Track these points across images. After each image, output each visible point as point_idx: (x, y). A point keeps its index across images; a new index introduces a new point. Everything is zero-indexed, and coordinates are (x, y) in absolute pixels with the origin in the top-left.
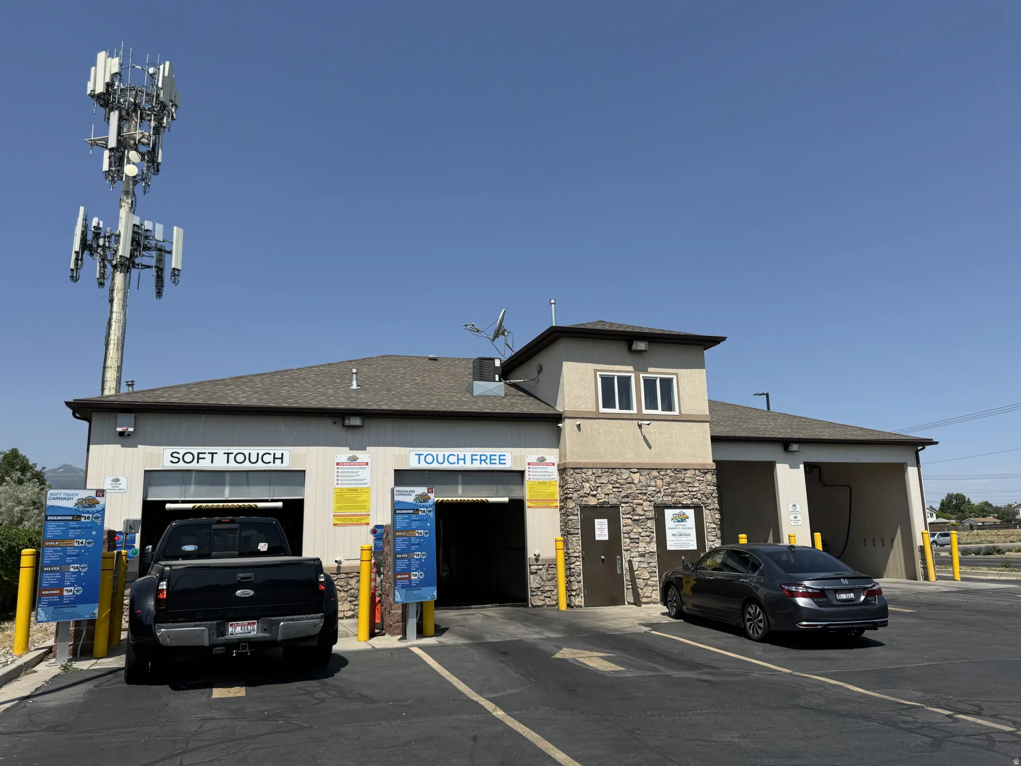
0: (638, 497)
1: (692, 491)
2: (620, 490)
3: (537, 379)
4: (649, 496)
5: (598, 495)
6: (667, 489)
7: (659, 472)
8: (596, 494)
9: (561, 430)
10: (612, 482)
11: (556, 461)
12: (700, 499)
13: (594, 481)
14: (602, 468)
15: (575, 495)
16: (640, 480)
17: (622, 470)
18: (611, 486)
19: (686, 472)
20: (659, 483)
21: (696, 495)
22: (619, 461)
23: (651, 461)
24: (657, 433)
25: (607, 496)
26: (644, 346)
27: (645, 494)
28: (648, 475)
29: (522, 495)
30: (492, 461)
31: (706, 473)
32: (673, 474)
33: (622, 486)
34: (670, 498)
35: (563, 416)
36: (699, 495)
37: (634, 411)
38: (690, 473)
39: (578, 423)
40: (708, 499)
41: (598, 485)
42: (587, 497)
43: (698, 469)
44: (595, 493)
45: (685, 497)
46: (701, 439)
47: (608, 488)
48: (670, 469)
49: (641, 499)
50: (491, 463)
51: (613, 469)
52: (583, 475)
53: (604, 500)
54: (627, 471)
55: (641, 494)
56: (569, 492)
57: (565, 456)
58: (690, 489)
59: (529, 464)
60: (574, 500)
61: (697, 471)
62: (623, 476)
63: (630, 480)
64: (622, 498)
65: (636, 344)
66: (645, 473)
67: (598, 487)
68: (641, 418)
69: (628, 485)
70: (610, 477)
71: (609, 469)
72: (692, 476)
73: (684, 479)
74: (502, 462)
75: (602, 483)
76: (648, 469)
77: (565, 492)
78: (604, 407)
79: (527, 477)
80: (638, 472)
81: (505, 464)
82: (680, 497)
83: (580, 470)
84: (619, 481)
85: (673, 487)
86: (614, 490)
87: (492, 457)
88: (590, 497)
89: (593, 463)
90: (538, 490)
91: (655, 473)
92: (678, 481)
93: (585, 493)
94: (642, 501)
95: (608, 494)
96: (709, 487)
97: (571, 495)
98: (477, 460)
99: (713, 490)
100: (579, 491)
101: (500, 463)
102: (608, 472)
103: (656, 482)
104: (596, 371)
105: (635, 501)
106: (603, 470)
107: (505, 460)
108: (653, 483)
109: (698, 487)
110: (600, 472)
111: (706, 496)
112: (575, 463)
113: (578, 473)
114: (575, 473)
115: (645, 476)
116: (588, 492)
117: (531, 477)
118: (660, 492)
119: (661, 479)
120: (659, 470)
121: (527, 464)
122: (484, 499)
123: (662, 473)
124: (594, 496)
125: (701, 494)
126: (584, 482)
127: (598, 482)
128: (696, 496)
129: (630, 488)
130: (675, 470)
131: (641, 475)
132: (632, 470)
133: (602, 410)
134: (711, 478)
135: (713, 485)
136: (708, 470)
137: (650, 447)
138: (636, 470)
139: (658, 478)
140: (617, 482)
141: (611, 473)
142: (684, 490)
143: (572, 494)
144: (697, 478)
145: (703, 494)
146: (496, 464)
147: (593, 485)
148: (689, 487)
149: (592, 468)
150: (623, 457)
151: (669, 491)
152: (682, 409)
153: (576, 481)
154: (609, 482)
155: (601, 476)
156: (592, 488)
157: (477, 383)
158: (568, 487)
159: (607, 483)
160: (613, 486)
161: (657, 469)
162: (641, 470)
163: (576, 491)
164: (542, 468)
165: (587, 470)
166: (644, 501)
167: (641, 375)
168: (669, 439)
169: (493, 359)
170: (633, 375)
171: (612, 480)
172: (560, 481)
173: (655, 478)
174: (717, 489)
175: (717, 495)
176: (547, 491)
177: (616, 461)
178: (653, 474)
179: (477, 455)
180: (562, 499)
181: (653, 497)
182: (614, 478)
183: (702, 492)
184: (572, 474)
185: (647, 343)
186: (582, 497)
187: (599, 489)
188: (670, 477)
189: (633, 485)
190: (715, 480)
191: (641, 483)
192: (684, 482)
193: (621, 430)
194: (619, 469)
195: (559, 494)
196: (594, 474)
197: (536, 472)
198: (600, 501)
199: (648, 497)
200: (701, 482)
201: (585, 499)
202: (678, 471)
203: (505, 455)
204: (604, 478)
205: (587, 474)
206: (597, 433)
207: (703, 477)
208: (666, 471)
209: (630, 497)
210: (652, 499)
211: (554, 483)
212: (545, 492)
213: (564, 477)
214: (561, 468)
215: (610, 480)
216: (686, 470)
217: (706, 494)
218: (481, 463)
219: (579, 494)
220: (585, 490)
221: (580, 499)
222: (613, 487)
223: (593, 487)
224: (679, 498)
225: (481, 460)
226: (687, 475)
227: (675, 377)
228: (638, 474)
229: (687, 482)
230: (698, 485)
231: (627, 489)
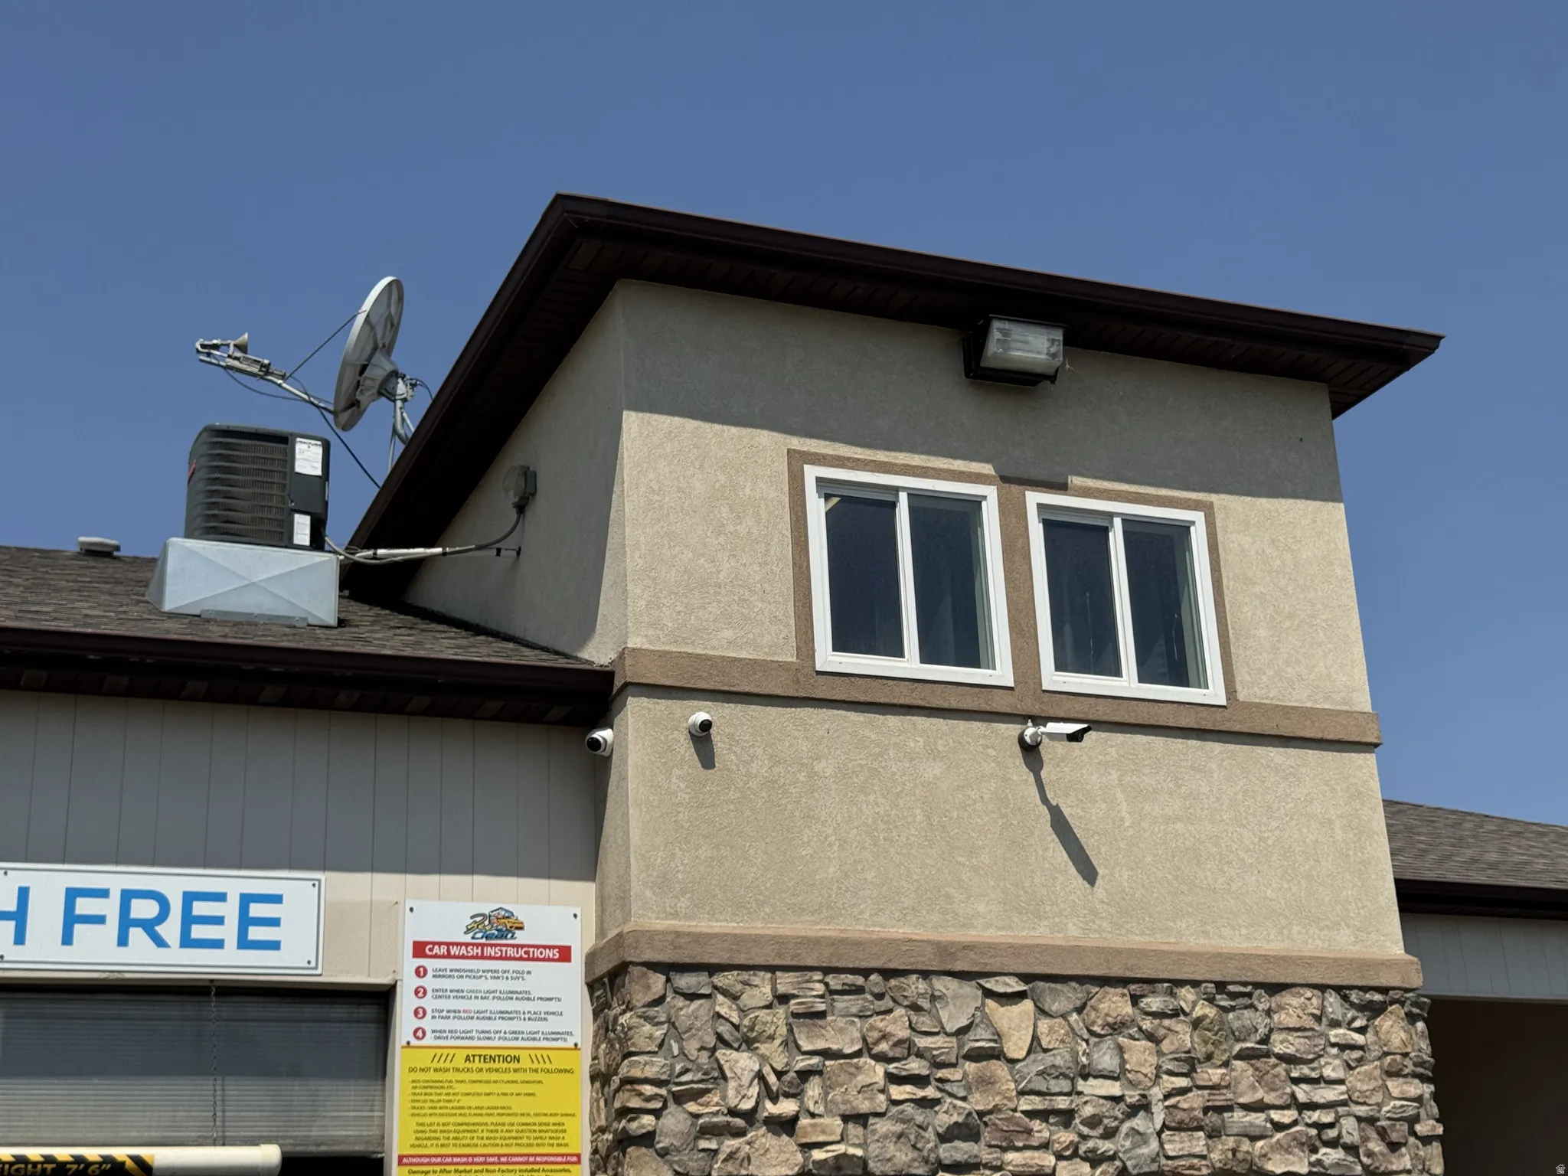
0: (1029, 1132)
1: (1313, 1106)
2: (930, 1092)
3: (511, 543)
4: (1085, 1130)
5: (804, 1121)
6: (1182, 1091)
7: (1135, 1000)
8: (795, 1119)
9: (608, 760)
10: (884, 1047)
11: (581, 938)
12: (1352, 1149)
13: (785, 1043)
14: (827, 971)
15: (674, 1123)
16: (1035, 1038)
17: (941, 984)
18: (877, 1072)
19: (1278, 999)
20: (1140, 1055)
21: (1331, 1125)
22: (921, 934)
23: (1093, 940)
24: (1120, 796)
25: (854, 1130)
26: (1046, 344)
27: (1066, 1117)
28: (1079, 1010)
29: (376, 1132)
30: (198, 932)
31: (1375, 1010)
32: (1211, 1012)
33: (940, 1074)
34: (1198, 1143)
35: (618, 683)
36: (1349, 1129)
37: (1001, 672)
38: (1294, 1008)
39: (701, 716)
40: (1394, 1147)
41: (803, 1063)
42: (740, 1133)
43: (1338, 989)
44: (787, 1107)
45: (1279, 1136)
46: (1339, 835)
47: (862, 1079)
48: (1195, 984)
49: (1045, 1146)
50: (187, 942)
51: (888, 974)
52: (723, 1005)
53: (841, 1148)
54: (969, 989)
55: (1043, 1115)
56: (635, 1103)
57: (624, 899)
58: (1302, 1093)
59: (420, 949)
60: (663, 1154)
61: (1332, 999)
62: (944, 1015)
63: (980, 1039)
64: (944, 1138)
65: (1005, 333)
66: (1062, 999)
67: (804, 1075)
68: (1035, 710)
69: (970, 1067)
70: (877, 1021)
71: (866, 973)
72: (1309, 1023)
73: (1265, 1040)
74: (255, 933)
75: (826, 1054)
76: (1082, 980)
77: (617, 1105)
78: (841, 643)
79: (404, 1023)
80: (1021, 996)
81: (274, 945)
82: (1254, 1139)
83: (703, 977)
84: (922, 1042)
85: (1215, 1079)
86: (898, 1092)
87: (200, 908)
88: (761, 1136)
89: (779, 941)
90: (466, 1101)
91: (1115, 1004)
92: (1237, 1047)
93: (733, 1112)
94: (1052, 1160)
95: (861, 1119)
96: (1395, 1086)
97: (648, 1120)
98: (100, 920)
99: (1419, 1099)
100: (696, 1095)
101: (244, 943)
102: (859, 990)
103: (1121, 1050)
104: (797, 460)
105: (1010, 1156)
106: (835, 982)
107: (275, 922)
108: (1106, 1060)
109: (1341, 1082)
110: (820, 988)
111: (1382, 1134)
112: (678, 934)
113: (692, 997)
114: (677, 992)
115: (1064, 1016)
116: (747, 1105)
117: (427, 1023)
118: (1143, 1106)
119: (1150, 1037)
120: (1136, 985)
121: (409, 949)
122: (120, 1153)
123: (1154, 1003)
124: (786, 1126)
125: (1359, 1119)
126: (727, 1045)
127: (806, 1046)
128: (1332, 1133)
129: (986, 1083)
130: (1221, 986)
131: (1042, 1011)
132: (990, 984)
133: (828, 658)
134: (1403, 1035)
135: (1415, 1075)
136: (1383, 990)
137: (1089, 873)
138: (1015, 986)
139: (1133, 1031)
140: (912, 1050)
141: (880, 996)
142: (1270, 1098)
143: (657, 1113)
144: (1337, 1034)
145: (1371, 1121)
146: (218, 944)
147: (779, 1067)
148: (1296, 1081)
149: (772, 969)
150: (945, 912)
151: (1195, 1101)
152: (1241, 676)
153: (680, 1040)
154: (867, 1049)
155: (822, 1015)
156: (772, 1079)
157: (192, 553)
158: (636, 1073)
159: (858, 1054)
160: (892, 1068)
161: (1123, 982)
162: (1041, 985)
163: (679, 1099)
164: (496, 975)
165: (745, 976)
166: (1059, 1157)
167: (1034, 498)
168: (1179, 826)
169: (284, 441)
170: (990, 495)
171: (885, 1037)
172: (596, 1046)
173: (1116, 1027)
174: (1435, 1096)
175: (1440, 1130)
176: (517, 1105)
177: (902, 931)
178: (1104, 1006)
179: (104, 893)
180: (603, 1150)
181: (1110, 1134)
182: (897, 1024)
183: (1362, 1111)
184: (660, 1001)
185: (1058, 335)
186: (708, 1131)
187: (813, 1089)
188: (1196, 1024)
189: (999, 1068)
190: (1425, 1045)
191: (1041, 1056)
192: (1267, 1054)
193: (933, 770)
194: (925, 974)
195: (592, 1121)
196: (783, 999)
197: (459, 994)
198: (818, 1155)
199: (1084, 1138)
200: (1356, 1054)
201: (730, 1144)
202: (1234, 996)
203: (277, 899)
204: (841, 1022)
205: (747, 1000)
206: (801, 777)
207: (1362, 1030)
208: (1172, 994)
209: (986, 1135)
210: (1105, 1146)
211: (559, 1061)
212: (505, 1112)
213: (616, 1019)
214: (603, 967)
215: (875, 1035)
216: (1275, 988)
217: (1383, 1123)
218: (123, 941)
219: (697, 1116)
220: (731, 1093)
221: (704, 1144)
222: (893, 1079)
223: (779, 1074)
224: (1246, 1145)
225: (126, 923)
226: (1281, 1018)
227: (1198, 517)
228: (1028, 1005)
229: (1282, 1058)
230: (1340, 1074)
231: (968, 1088)
